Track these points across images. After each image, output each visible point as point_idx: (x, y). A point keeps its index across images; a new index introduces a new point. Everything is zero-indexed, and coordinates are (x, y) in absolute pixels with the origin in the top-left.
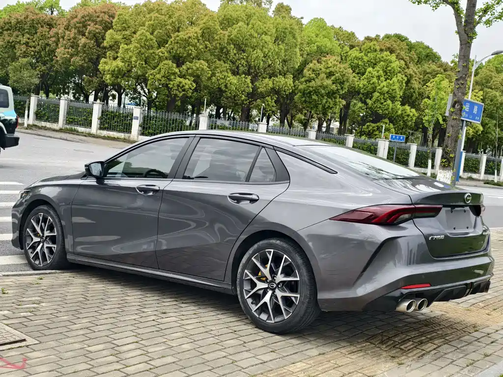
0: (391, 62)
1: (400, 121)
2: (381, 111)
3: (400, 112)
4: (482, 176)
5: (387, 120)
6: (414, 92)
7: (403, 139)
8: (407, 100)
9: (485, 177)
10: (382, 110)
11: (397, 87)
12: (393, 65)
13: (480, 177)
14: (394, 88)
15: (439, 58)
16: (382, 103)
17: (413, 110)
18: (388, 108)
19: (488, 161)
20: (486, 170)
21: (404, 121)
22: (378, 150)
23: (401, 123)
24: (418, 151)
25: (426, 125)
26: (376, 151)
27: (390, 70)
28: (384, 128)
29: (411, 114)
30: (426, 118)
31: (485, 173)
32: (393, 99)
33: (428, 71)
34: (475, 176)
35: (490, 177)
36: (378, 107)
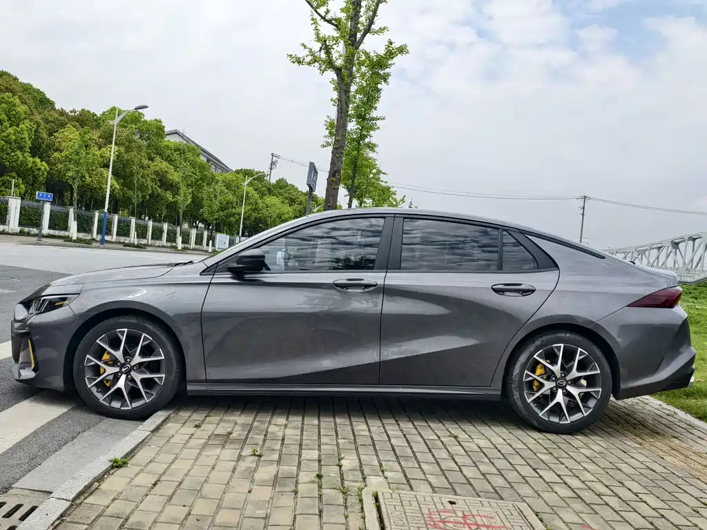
0: (14, 105)
1: (29, 175)
2: (8, 163)
3: (30, 165)
4: (114, 238)
5: (14, 174)
6: (43, 142)
7: (51, 197)
8: (36, 150)
9: (116, 239)
10: (8, 161)
11: (26, 135)
12: (18, 109)
13: (112, 238)
14: (23, 136)
15: (52, 104)
16: (8, 154)
17: (44, 163)
18: (17, 160)
19: (119, 221)
20: (117, 231)
21: (34, 176)
22: (9, 209)
23: (31, 177)
24: (51, 211)
25: (70, 182)
26: (7, 211)
27: (14, 115)
28: (13, 183)
29: (43, 168)
30: (70, 174)
31: (117, 235)
32: (21, 149)
33: (50, 119)
34: (107, 238)
35: (122, 239)
36: (4, 157)
